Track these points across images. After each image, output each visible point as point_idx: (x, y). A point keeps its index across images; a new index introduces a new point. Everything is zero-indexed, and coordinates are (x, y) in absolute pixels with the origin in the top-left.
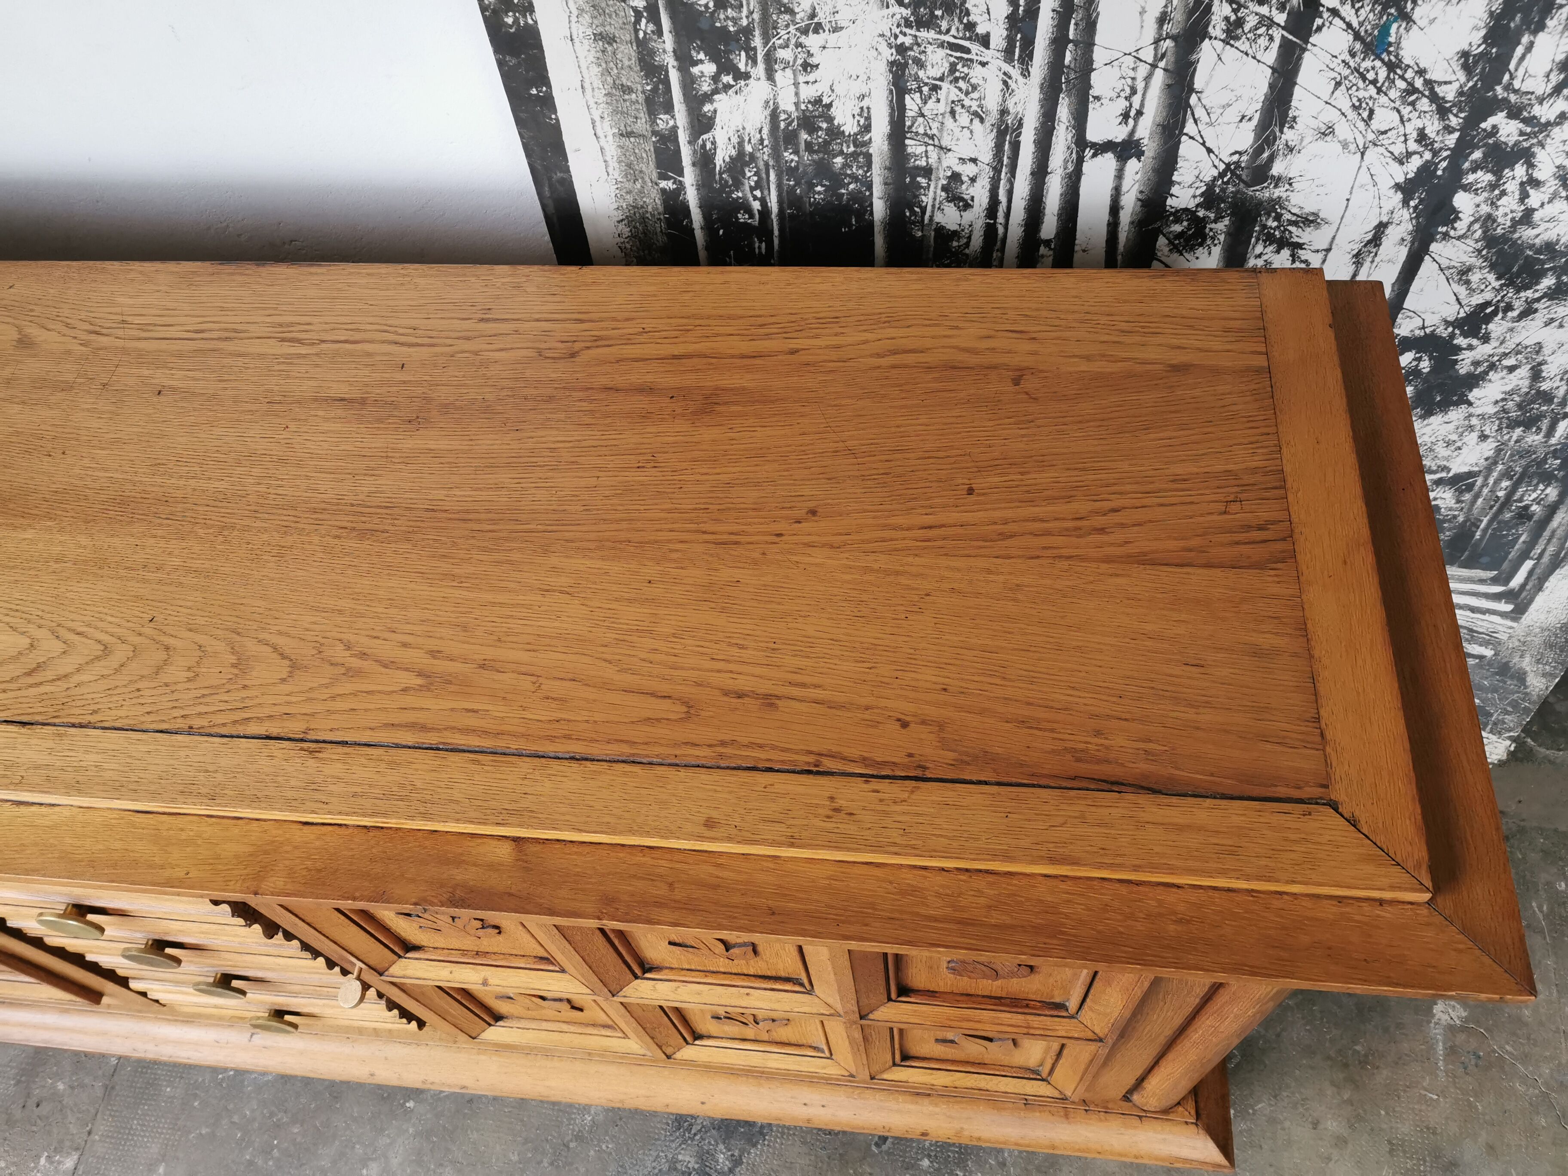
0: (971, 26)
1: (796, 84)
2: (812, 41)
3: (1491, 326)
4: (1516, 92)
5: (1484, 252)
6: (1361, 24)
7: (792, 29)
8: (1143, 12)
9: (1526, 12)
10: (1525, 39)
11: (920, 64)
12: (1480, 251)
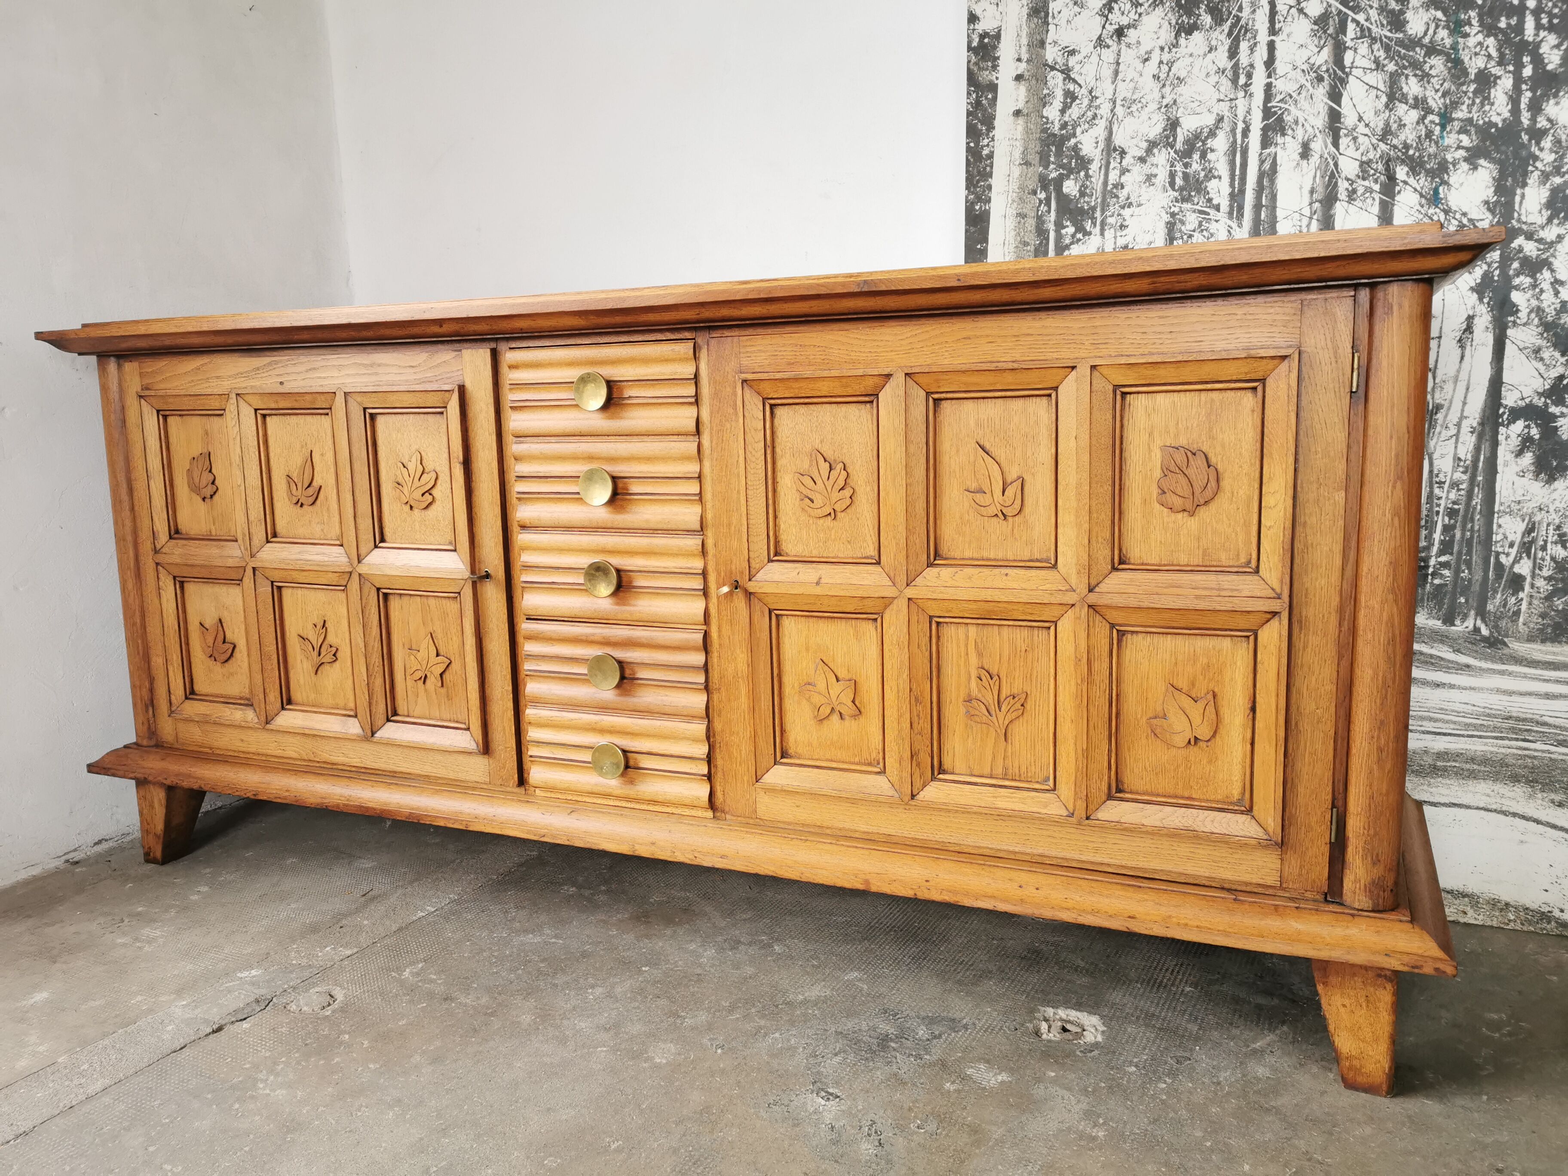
0: (1210, 200)
1: (1115, 237)
2: (1126, 212)
4: (1524, 223)
5: (1545, 335)
6: (1422, 188)
8: (1301, 188)
9: (1513, 175)
10: (1519, 191)
11: (1183, 223)
12: (1542, 334)
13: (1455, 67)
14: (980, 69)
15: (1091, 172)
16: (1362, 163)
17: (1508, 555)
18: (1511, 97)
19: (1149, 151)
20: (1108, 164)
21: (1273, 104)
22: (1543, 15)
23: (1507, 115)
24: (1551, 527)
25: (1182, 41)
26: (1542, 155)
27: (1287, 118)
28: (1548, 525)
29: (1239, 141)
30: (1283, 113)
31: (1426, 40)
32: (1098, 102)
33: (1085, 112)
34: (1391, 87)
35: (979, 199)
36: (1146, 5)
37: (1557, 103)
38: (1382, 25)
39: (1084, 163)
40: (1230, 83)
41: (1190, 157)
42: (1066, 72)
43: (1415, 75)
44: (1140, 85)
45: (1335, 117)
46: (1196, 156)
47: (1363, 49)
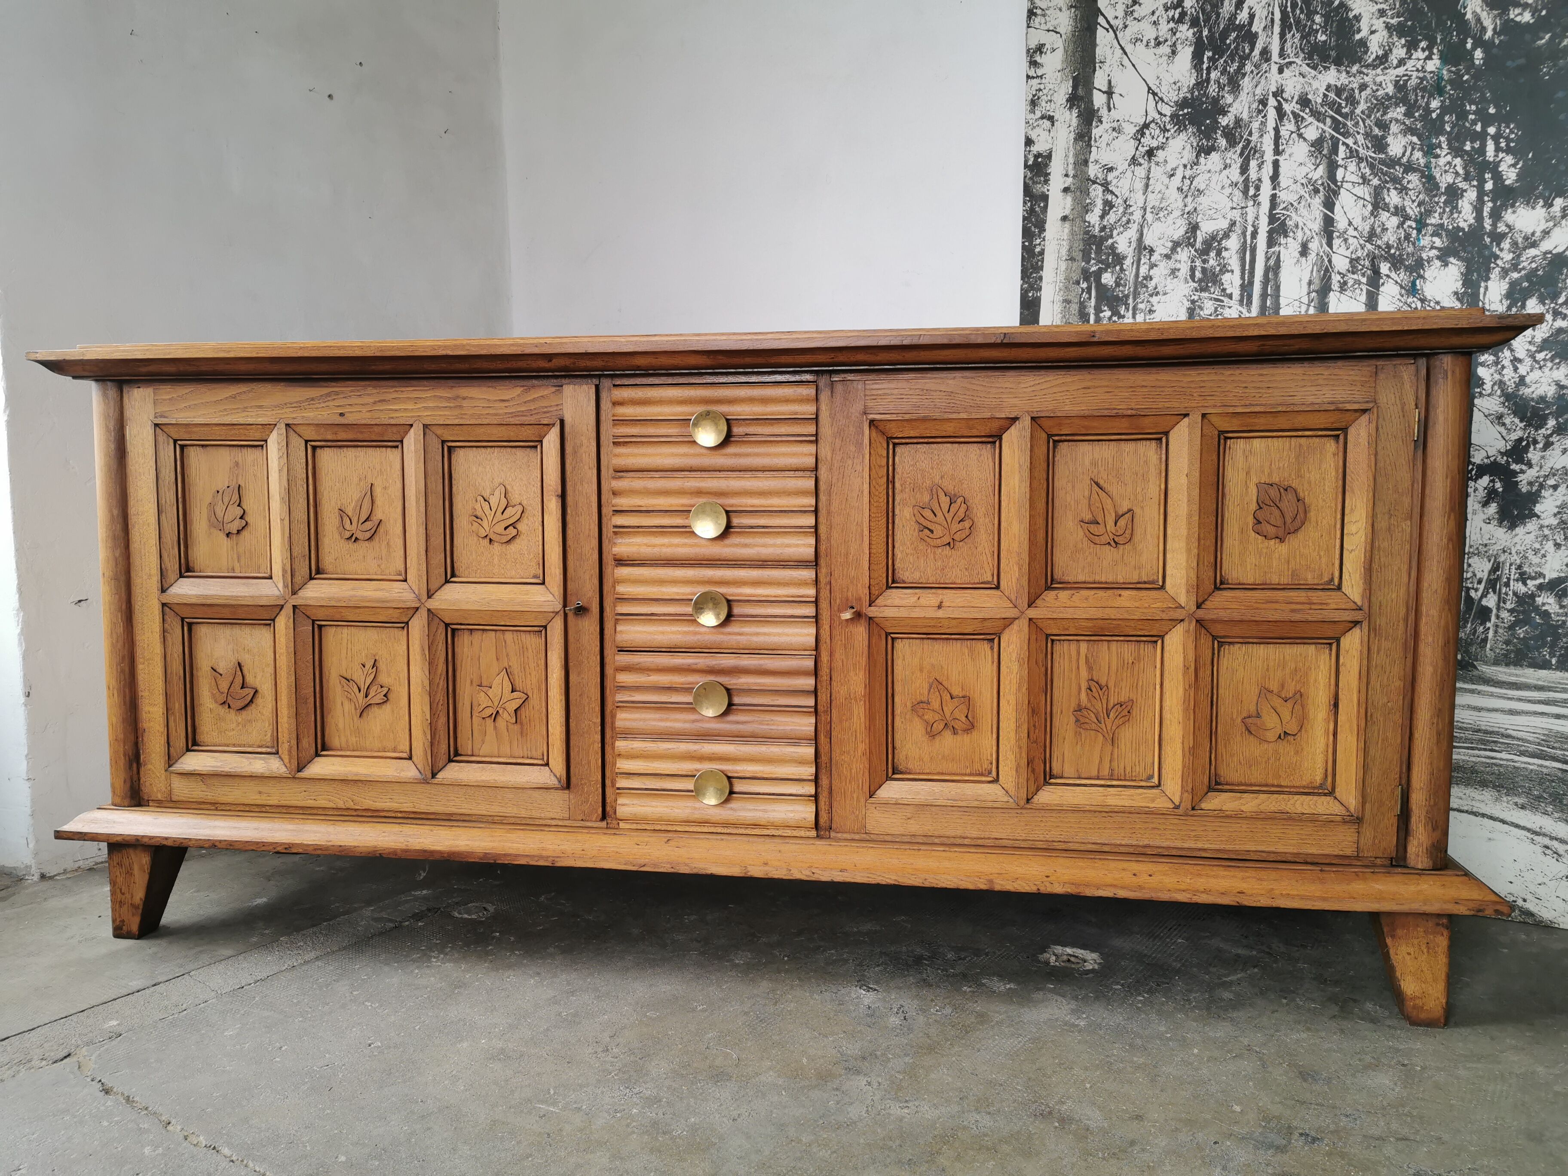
0: (1224, 290)
1: (1145, 317)
2: (1154, 300)
3: (1529, 455)
5: (1506, 404)
6: (1402, 281)
7: (1146, 294)
8: (1300, 280)
9: (1478, 271)
10: (1483, 284)
11: (1201, 308)
12: (1504, 404)
13: (1428, 182)
14: (1034, 183)
15: (1125, 267)
16: (1352, 261)
17: (1476, 590)
18: (1475, 207)
19: (1173, 250)
20: (1139, 260)
21: (1278, 211)
22: (1501, 140)
23: (1472, 221)
24: (1513, 567)
25: (1202, 160)
26: (1501, 255)
27: (1289, 223)
28: (1511, 565)
29: (1249, 242)
30: (1285, 219)
31: (1405, 160)
32: (1132, 209)
33: (1121, 218)
34: (1376, 198)
35: (1032, 287)
36: (1172, 131)
37: (1514, 212)
38: (1368, 148)
39: (1119, 259)
40: (1241, 194)
41: (1208, 255)
42: (1106, 185)
43: (1396, 189)
44: (1167, 195)
45: (1329, 222)
46: (1213, 254)
47: (1352, 167)
